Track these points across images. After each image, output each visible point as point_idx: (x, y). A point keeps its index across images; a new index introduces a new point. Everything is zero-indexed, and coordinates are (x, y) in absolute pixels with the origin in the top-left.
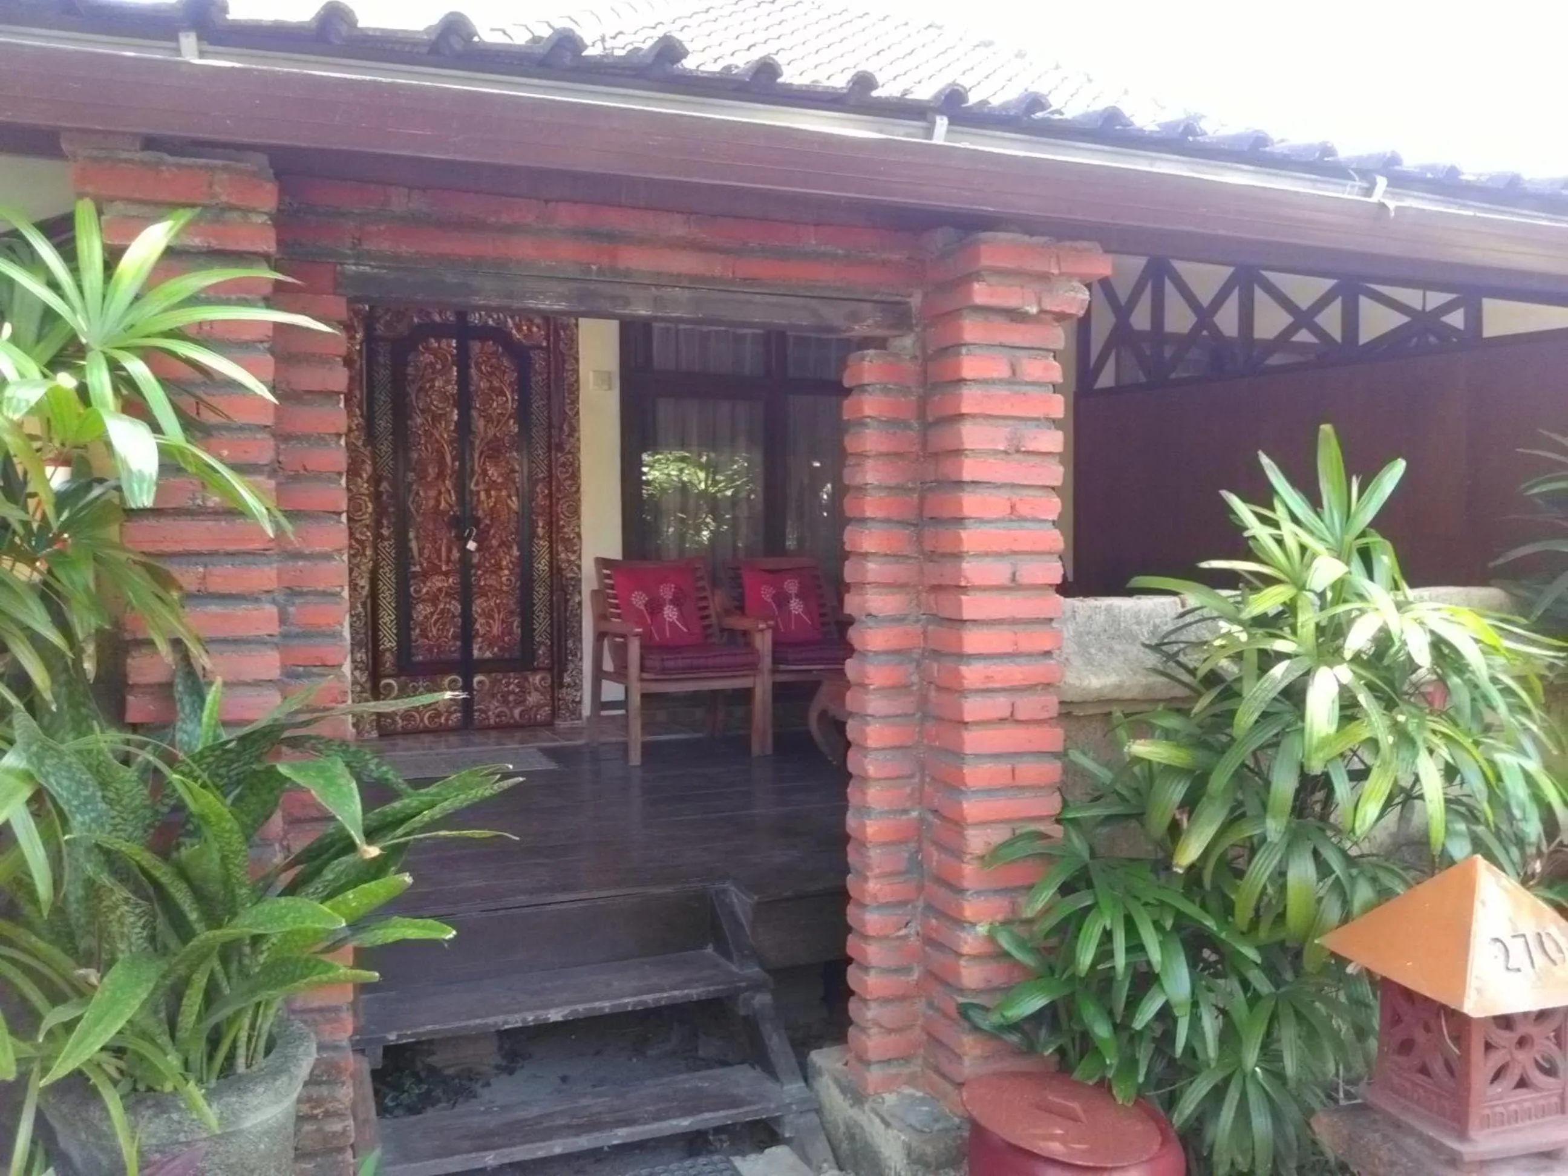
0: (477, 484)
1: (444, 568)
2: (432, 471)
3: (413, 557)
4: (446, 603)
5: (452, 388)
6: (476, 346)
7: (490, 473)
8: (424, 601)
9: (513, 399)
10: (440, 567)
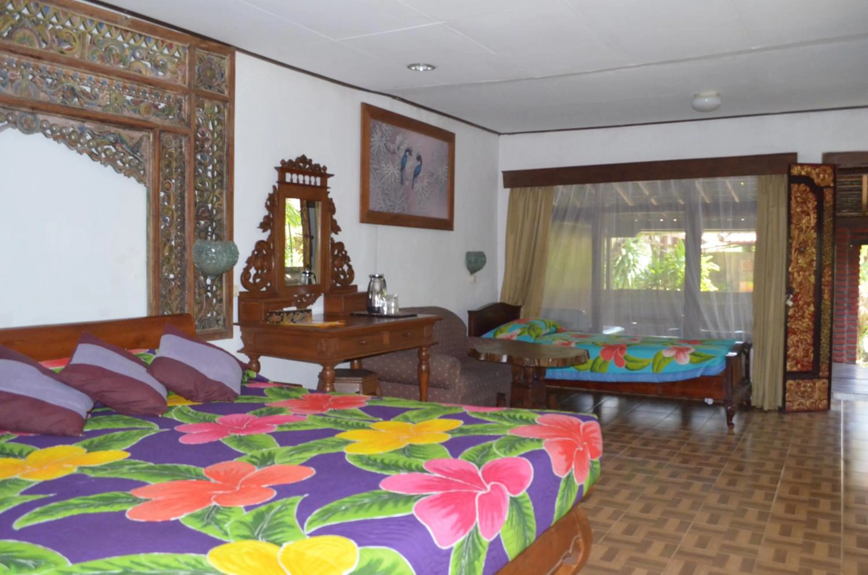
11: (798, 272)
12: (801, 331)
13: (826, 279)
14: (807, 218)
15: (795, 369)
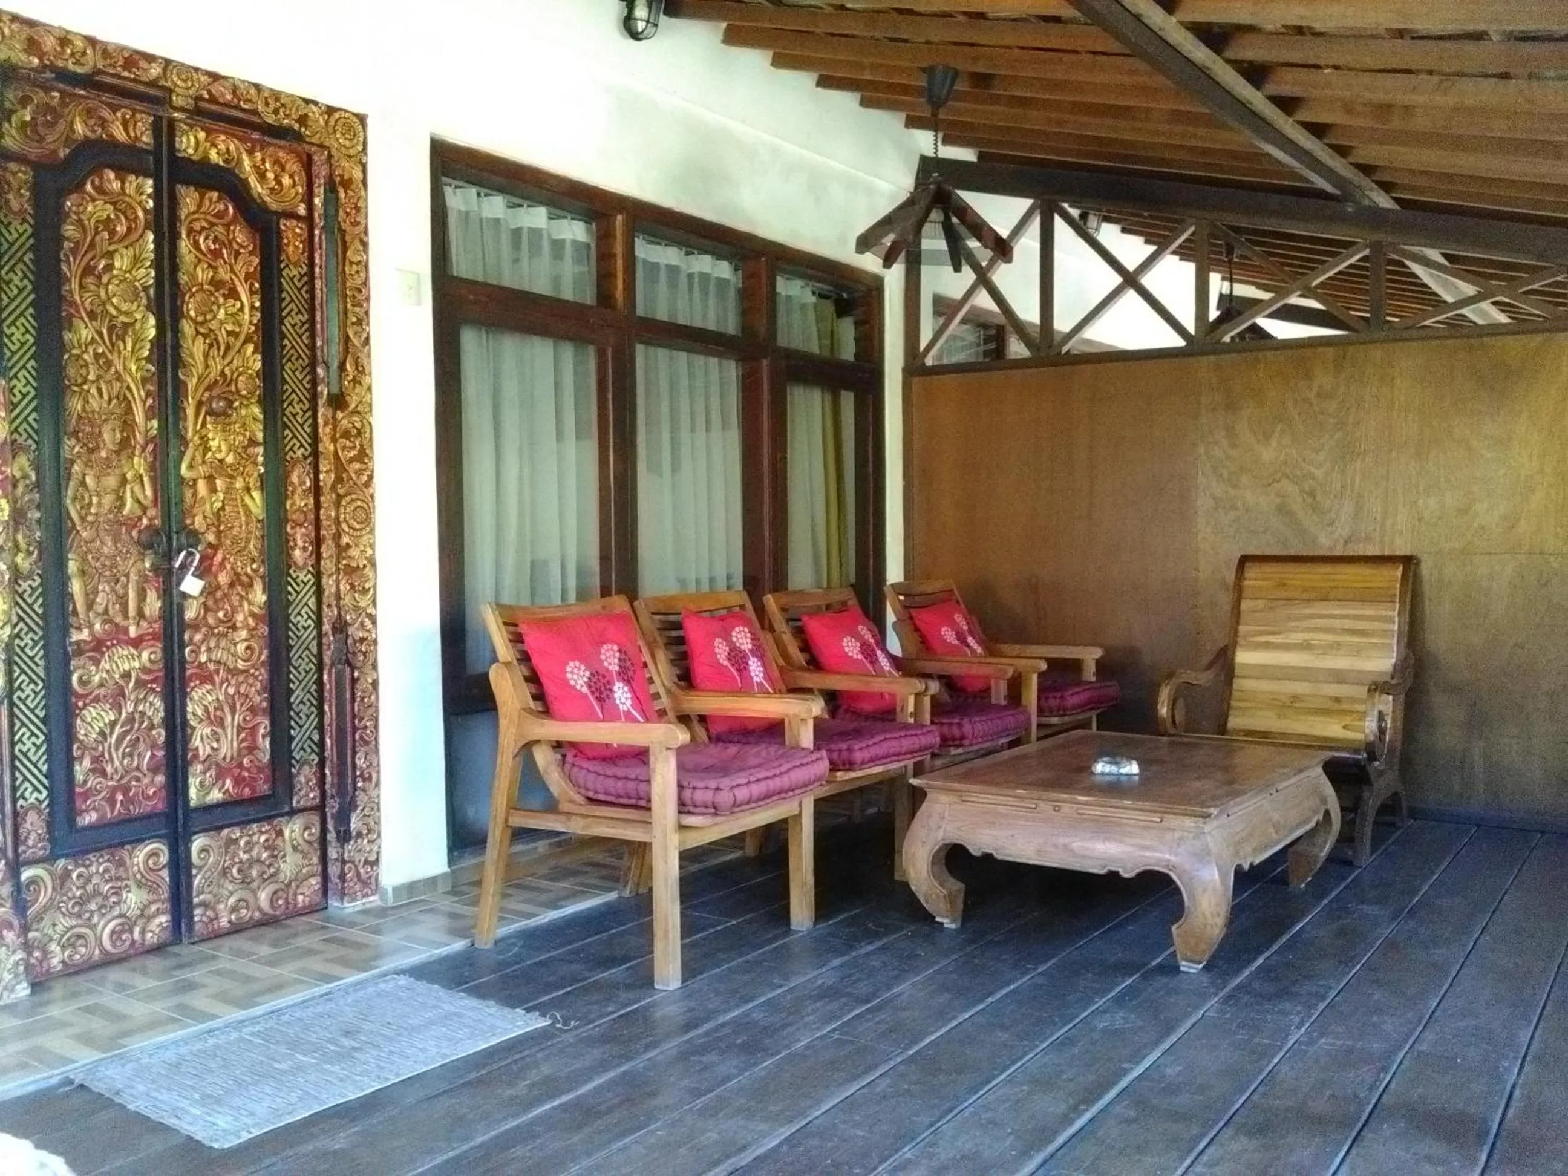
0: (191, 467)
1: (133, 632)
2: (110, 437)
3: (75, 612)
4: (137, 702)
5: (147, 275)
6: (188, 199)
7: (213, 444)
8: (97, 700)
9: (252, 307)
10: (126, 631)
11: (210, 479)
12: (229, 671)
13: (299, 501)
14: (233, 306)
15: (216, 796)
